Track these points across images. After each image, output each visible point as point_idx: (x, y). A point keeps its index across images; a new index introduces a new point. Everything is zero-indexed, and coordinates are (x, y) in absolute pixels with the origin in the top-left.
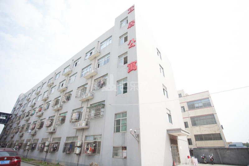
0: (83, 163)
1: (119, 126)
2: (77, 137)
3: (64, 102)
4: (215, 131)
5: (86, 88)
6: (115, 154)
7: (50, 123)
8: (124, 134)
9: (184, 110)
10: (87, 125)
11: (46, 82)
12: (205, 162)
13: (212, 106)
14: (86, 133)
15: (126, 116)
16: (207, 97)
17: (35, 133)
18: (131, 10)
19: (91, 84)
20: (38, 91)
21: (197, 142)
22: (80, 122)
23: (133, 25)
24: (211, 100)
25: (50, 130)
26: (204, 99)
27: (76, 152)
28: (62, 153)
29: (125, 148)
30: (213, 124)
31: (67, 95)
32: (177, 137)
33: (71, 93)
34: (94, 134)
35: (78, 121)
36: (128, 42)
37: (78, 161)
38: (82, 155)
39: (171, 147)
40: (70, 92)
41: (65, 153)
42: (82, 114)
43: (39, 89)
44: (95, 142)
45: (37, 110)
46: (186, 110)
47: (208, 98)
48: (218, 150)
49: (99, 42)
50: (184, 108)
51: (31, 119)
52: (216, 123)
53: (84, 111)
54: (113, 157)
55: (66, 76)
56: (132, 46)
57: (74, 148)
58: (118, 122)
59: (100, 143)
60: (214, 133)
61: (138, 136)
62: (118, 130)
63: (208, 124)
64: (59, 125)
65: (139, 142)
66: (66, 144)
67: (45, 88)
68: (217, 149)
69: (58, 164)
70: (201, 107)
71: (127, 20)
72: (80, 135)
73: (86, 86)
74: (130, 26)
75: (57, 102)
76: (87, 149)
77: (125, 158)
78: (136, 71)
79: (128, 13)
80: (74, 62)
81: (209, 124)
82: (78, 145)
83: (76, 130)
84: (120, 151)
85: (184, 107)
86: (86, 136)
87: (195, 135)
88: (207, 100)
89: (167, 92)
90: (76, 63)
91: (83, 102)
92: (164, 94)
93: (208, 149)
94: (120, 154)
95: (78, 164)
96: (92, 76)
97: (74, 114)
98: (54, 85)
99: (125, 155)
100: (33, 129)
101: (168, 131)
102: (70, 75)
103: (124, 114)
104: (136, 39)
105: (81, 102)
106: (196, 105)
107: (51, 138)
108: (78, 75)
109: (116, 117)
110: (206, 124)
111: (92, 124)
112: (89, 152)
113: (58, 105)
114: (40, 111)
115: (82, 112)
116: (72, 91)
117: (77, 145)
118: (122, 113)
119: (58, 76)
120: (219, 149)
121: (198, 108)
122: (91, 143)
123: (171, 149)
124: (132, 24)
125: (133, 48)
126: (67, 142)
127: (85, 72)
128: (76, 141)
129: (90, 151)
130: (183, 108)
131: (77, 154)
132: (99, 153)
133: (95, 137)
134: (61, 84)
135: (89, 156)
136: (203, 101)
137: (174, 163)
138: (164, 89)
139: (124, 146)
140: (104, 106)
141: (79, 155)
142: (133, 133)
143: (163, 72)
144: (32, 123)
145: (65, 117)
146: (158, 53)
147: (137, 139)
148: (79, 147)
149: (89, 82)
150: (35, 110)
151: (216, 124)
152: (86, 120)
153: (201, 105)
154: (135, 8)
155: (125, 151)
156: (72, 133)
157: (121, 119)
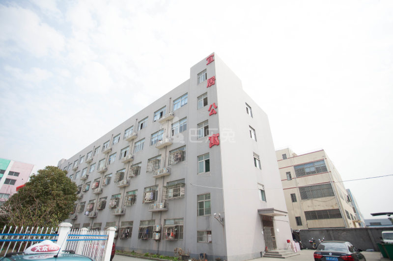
0: (164, 250)
1: (203, 210)
2: (154, 221)
3: (132, 177)
4: (332, 206)
5: (159, 161)
6: (200, 239)
7: (116, 203)
8: (208, 218)
9: (291, 177)
10: (165, 207)
11: (99, 146)
12: (314, 247)
13: (328, 171)
14: (164, 216)
15: (209, 197)
16: (321, 158)
17: (95, 215)
18: (210, 59)
19: (166, 156)
20: (89, 158)
21: (308, 221)
22: (157, 203)
23: (214, 84)
24: (327, 163)
25: (118, 212)
26: (318, 161)
27: (155, 237)
28: (138, 239)
29: (209, 232)
30: (330, 196)
31: (135, 168)
32: (273, 217)
33: (140, 165)
34: (175, 218)
35: (153, 202)
36: (208, 107)
37: (158, 248)
38: (162, 240)
39: (264, 230)
40: (138, 164)
41: (140, 239)
42: (157, 194)
43: (90, 155)
44: (176, 227)
45: (93, 185)
46: (292, 177)
47: (323, 160)
48: (331, 232)
49: (170, 98)
50: (290, 175)
51: (84, 196)
52: (334, 195)
53: (160, 190)
54: (198, 242)
55: (129, 142)
56: (213, 114)
57: (152, 234)
58: (201, 205)
59: (182, 227)
60: (331, 208)
61: (223, 220)
62: (201, 213)
63: (323, 197)
64: (128, 206)
65: (224, 226)
66: (141, 230)
67: (100, 154)
68: (330, 230)
69: (133, 252)
70: (313, 173)
71: (206, 74)
72: (157, 218)
73: (158, 158)
74: (210, 85)
75: (121, 176)
76: (169, 234)
77: (211, 242)
78: (219, 146)
79: (207, 64)
80: (139, 122)
81: (325, 196)
82: (157, 230)
83: (151, 213)
84: (205, 235)
85: (290, 172)
86: (165, 220)
87: (305, 212)
88: (322, 163)
89: (259, 161)
90: (142, 125)
91: (157, 178)
92: (256, 165)
93: (319, 230)
94: (205, 239)
95: (158, 251)
96: (166, 146)
97: (147, 194)
98: (113, 152)
99: (210, 239)
100: (91, 210)
101: (259, 211)
102: (135, 141)
103: (208, 196)
104: (217, 104)
105: (154, 179)
106: (307, 170)
107: (119, 222)
108: (147, 142)
109: (198, 200)
110: (321, 197)
111: (171, 206)
112: (170, 237)
113: (123, 180)
114: (97, 186)
115: (157, 191)
116: (141, 163)
117: (155, 229)
118: (206, 195)
119: (117, 138)
120: (332, 230)
121: (309, 174)
122: (172, 228)
123: (262, 232)
124: (212, 82)
125: (214, 115)
126: (141, 227)
127: (156, 139)
128: (154, 226)
129: (172, 236)
130: (288, 175)
131: (157, 240)
132: (182, 237)
133: (176, 221)
134: (124, 151)
135: (171, 241)
136: (316, 164)
137: (266, 248)
138: (255, 159)
139: (208, 230)
140: (184, 185)
141: (159, 240)
142: (217, 217)
143: (255, 134)
144: (87, 202)
145: (135, 196)
146: (247, 109)
147: (222, 222)
148: (157, 232)
149: (163, 153)
150: (89, 185)
151: (334, 197)
152: (164, 201)
153: (313, 169)
154: (215, 58)
155: (210, 235)
156: (147, 216)
157: (204, 201)
